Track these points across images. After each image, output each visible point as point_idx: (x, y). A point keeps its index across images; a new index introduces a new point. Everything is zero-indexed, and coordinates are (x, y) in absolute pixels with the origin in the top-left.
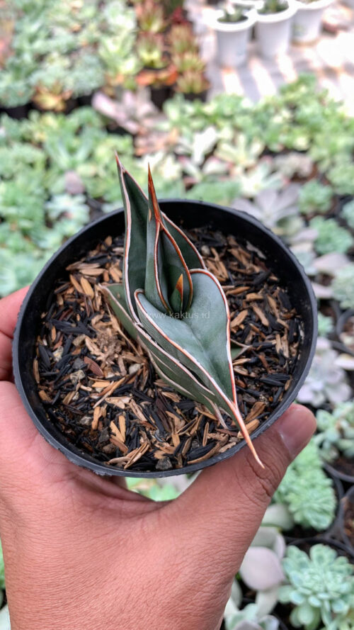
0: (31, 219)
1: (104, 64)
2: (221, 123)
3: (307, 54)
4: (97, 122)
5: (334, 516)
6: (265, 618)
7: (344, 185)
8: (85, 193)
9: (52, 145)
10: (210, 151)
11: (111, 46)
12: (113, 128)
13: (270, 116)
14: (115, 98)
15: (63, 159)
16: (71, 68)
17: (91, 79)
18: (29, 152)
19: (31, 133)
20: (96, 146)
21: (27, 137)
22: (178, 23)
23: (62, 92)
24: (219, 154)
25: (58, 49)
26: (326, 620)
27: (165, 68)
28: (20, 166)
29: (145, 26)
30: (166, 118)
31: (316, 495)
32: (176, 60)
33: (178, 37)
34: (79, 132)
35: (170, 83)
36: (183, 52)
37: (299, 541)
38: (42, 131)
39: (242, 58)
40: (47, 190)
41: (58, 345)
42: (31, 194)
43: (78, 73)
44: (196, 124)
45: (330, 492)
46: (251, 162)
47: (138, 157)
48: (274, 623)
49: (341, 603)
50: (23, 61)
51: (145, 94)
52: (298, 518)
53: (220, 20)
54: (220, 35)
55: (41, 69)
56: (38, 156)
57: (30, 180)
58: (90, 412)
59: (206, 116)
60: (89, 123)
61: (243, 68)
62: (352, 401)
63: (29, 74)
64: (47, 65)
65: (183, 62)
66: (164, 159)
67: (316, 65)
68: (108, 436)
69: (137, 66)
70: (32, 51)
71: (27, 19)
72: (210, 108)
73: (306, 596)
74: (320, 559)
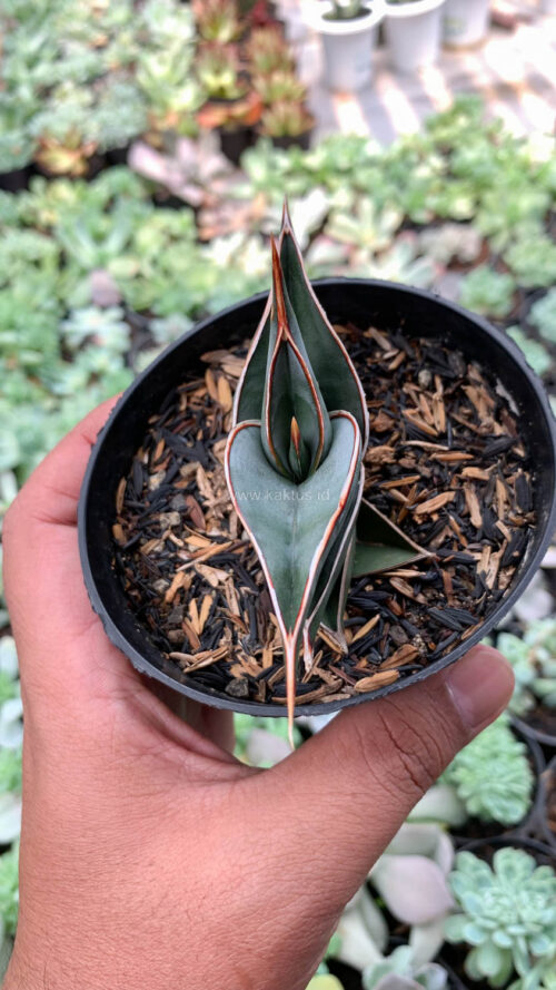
0: (39, 350)
1: (146, 97)
2: (334, 181)
3: (469, 63)
4: (138, 190)
5: (529, 802)
6: (425, 968)
7: (532, 272)
8: (123, 304)
9: (67, 231)
10: (317, 227)
11: (156, 68)
12: (163, 199)
13: (410, 166)
14: (164, 149)
15: (85, 252)
16: (94, 106)
17: (125, 122)
18: (32, 243)
19: (35, 212)
20: (136, 228)
21: (29, 219)
22: (261, 25)
23: (80, 146)
24: (332, 231)
25: (72, 76)
26: (521, 968)
27: (243, 98)
28: (18, 266)
29: (208, 32)
30: (246, 178)
31: (500, 770)
32: (260, 84)
33: (261, 47)
34: (109, 207)
35: (250, 121)
36: (271, 70)
37: (475, 843)
38: (51, 208)
39: (365, 76)
40: (62, 302)
41: (160, 468)
42: (37, 309)
43: (104, 114)
44: (294, 185)
45: (521, 765)
46: (383, 241)
47: (203, 242)
48: (439, 976)
49: (545, 940)
50: (18, 99)
51: (211, 142)
52: (473, 808)
53: (327, 17)
54: (328, 41)
55: (46, 110)
56: (46, 248)
57: (35, 287)
58: (170, 576)
59: (309, 172)
60: (126, 192)
61: (367, 92)
62: (553, 618)
63: (28, 119)
64: (55, 102)
65: (270, 88)
66: (244, 245)
67: (483, 80)
68: (181, 617)
69: (198, 97)
70: (32, 82)
71: (22, 31)
72: (314, 160)
73: (489, 932)
74: (510, 870)
